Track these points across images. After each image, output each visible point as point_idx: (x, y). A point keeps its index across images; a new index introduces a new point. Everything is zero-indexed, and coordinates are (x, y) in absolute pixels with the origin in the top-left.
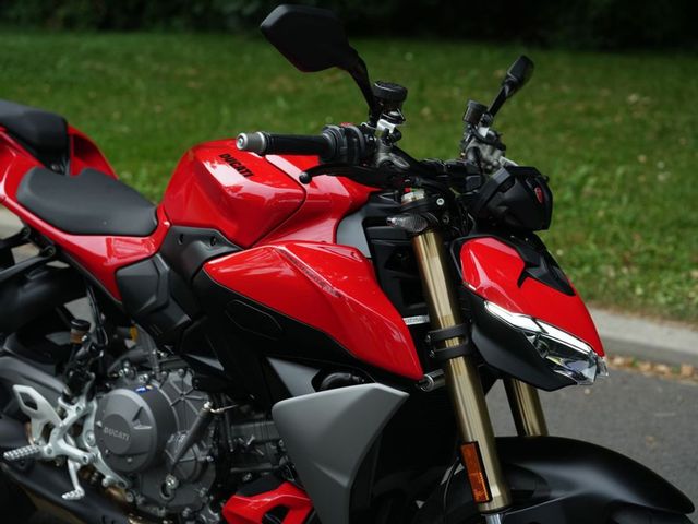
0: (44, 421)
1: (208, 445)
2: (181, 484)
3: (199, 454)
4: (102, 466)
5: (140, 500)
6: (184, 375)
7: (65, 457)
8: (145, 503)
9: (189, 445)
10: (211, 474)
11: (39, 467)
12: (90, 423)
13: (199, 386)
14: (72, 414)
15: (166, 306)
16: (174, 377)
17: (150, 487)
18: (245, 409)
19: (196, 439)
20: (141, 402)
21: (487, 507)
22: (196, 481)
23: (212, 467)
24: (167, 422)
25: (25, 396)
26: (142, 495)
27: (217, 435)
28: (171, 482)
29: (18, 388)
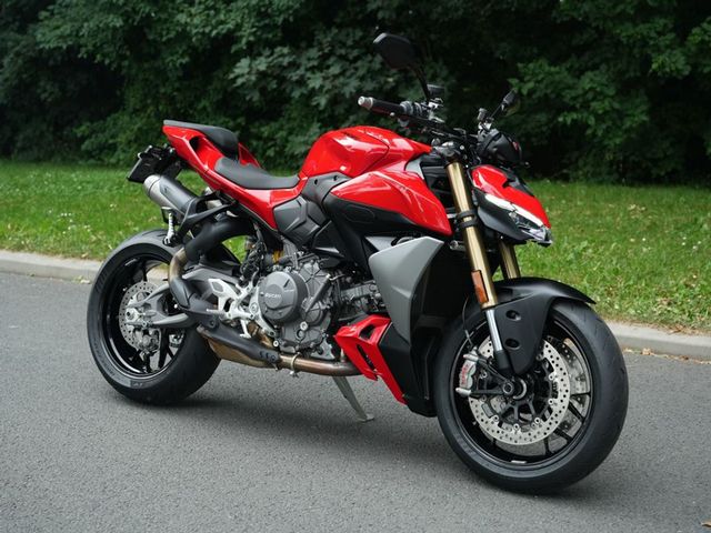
0: (227, 298)
1: (328, 301)
2: (311, 326)
3: (321, 306)
4: (261, 322)
5: (283, 343)
6: (313, 264)
7: (238, 320)
8: (285, 346)
9: (316, 301)
10: (328, 320)
11: (222, 326)
12: (255, 299)
13: (324, 268)
14: (244, 292)
15: (304, 222)
16: (307, 266)
17: (290, 334)
18: (348, 279)
19: (321, 297)
20: (289, 277)
21: (485, 305)
22: (319, 324)
23: (329, 314)
24: (302, 291)
25: (215, 284)
26: (283, 340)
27: (332, 296)
28: (304, 326)
29: (211, 280)
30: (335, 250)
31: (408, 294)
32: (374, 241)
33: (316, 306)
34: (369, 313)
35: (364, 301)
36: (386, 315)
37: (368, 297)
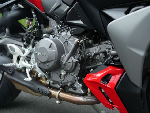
0: (17, 56)
1: (77, 56)
2: (67, 73)
3: (74, 60)
4: (38, 70)
5: (52, 82)
6: (67, 32)
7: (25, 68)
8: (53, 83)
9: (70, 57)
10: (78, 68)
11: (16, 72)
12: (33, 56)
13: (74, 35)
14: (27, 51)
15: (60, 6)
16: (64, 34)
17: (55, 77)
18: (90, 41)
19: (73, 54)
20: (51, 42)
22: (73, 71)
23: (79, 65)
24: (61, 50)
25: (11, 47)
26: (52, 80)
27: (80, 53)
28: (63, 73)
29: (9, 45)
30: (80, 22)
31: (142, 53)
32: (110, 13)
33: (70, 60)
34: (107, 64)
35: (102, 55)
36: (121, 67)
37: (105, 53)
